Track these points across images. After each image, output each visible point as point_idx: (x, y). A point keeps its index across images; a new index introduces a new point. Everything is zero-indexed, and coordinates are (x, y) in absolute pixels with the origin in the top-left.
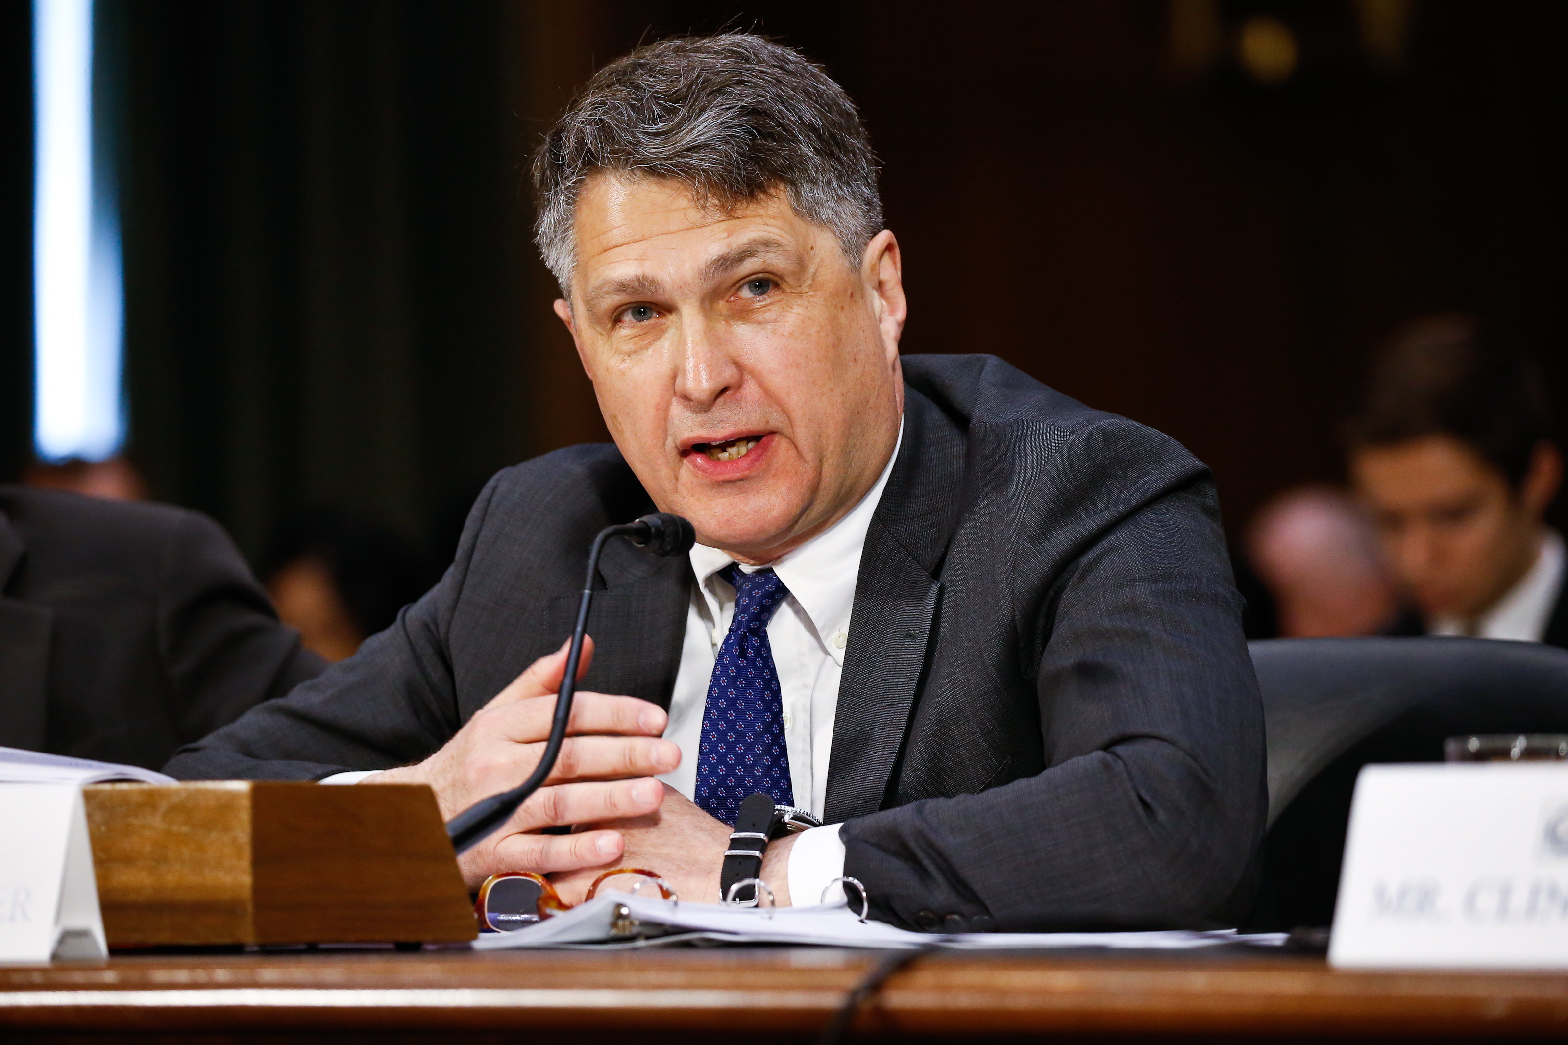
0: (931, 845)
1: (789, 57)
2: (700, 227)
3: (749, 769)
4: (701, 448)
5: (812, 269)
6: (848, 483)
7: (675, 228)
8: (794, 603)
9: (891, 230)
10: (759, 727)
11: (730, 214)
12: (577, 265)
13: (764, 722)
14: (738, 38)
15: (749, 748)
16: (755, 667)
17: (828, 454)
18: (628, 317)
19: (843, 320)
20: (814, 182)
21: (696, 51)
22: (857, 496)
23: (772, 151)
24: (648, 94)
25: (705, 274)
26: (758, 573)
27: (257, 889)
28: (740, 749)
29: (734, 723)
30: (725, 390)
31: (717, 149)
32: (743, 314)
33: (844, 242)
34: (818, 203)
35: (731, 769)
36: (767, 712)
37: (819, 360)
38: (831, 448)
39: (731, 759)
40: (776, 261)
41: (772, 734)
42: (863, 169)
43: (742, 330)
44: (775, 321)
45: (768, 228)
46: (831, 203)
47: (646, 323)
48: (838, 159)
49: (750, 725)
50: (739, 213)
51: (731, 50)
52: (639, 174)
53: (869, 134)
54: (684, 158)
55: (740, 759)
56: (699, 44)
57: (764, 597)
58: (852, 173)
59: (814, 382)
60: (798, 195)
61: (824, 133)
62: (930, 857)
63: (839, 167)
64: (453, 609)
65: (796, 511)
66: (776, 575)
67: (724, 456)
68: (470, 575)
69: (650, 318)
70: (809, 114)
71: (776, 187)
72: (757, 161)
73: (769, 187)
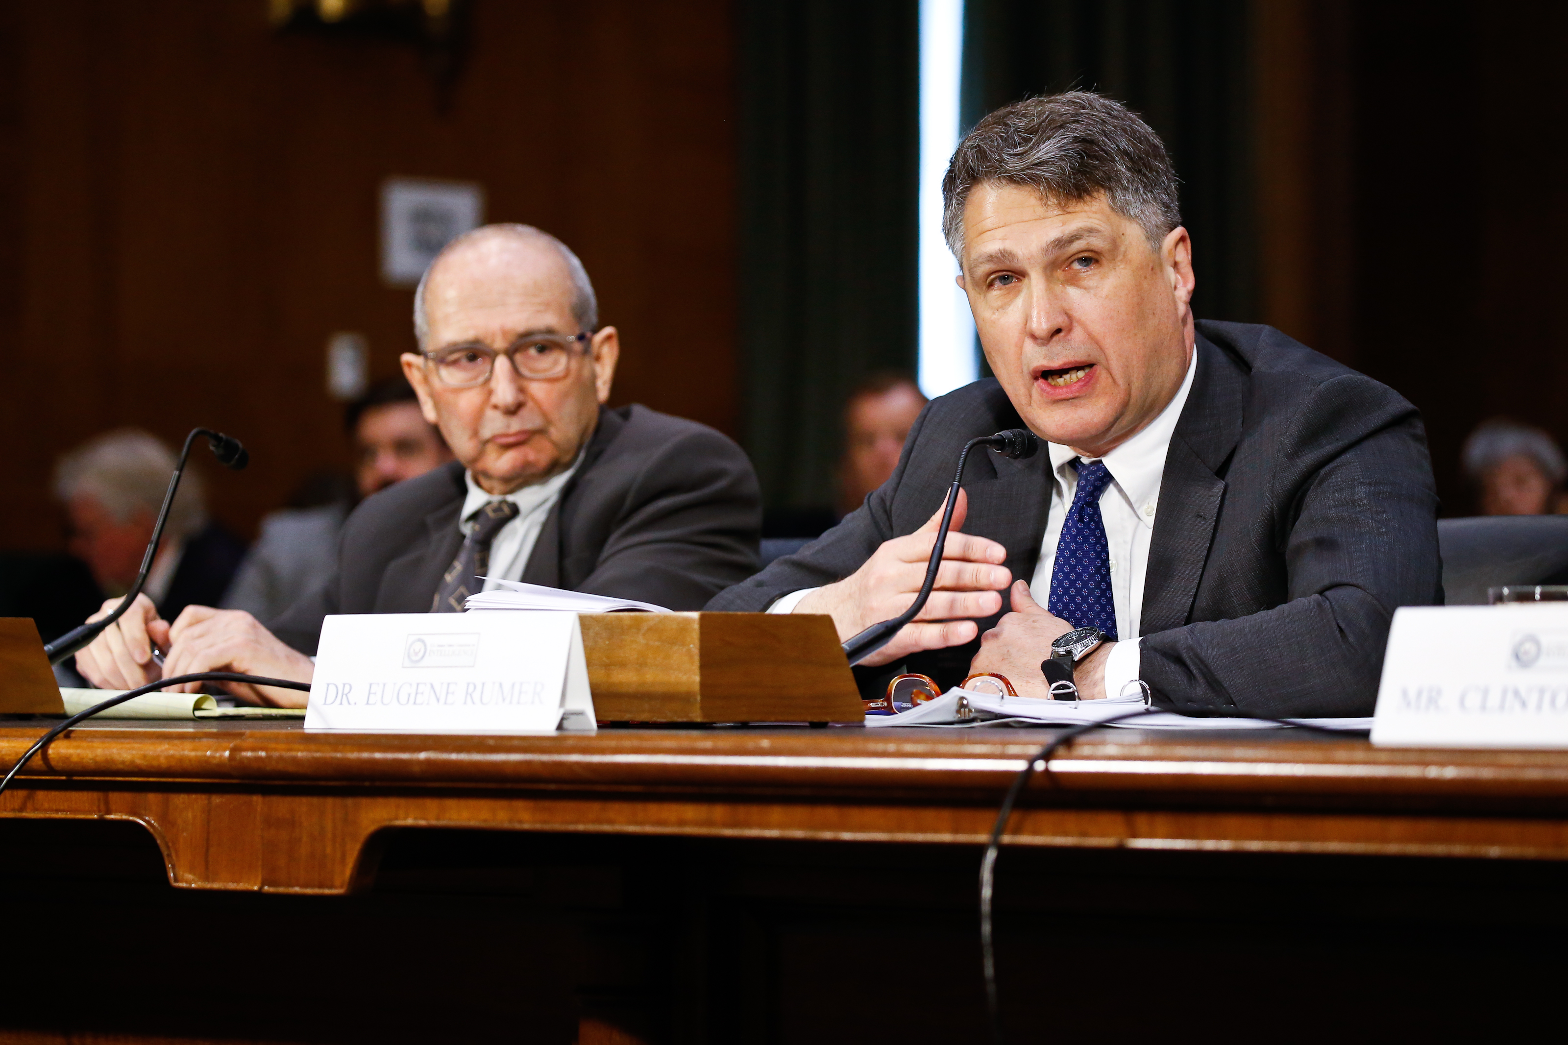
0: (1197, 656)
1: (1115, 107)
2: (1044, 218)
3: (1085, 599)
4: (1046, 374)
5: (1122, 249)
6: (1149, 400)
7: (1027, 219)
8: (1117, 485)
9: (1184, 227)
10: (1092, 570)
11: (1063, 208)
12: (965, 247)
13: (1095, 566)
14: (1079, 94)
15: (1085, 584)
16: (1089, 529)
17: (1134, 379)
18: (997, 284)
19: (1145, 285)
20: (1126, 189)
21: (1049, 102)
22: (1157, 410)
23: (1095, 167)
24: (1012, 129)
25: (1046, 251)
26: (1093, 463)
27: (703, 684)
28: (1079, 584)
29: (1075, 567)
30: (1058, 331)
31: (1055, 164)
32: (1073, 280)
33: (1147, 232)
34: (1128, 203)
35: (1072, 599)
36: (1098, 559)
37: (1127, 314)
38: (1136, 375)
39: (1072, 591)
40: (1096, 242)
41: (1101, 574)
42: (1164, 183)
43: (1073, 292)
44: (1097, 287)
45: (1091, 220)
46: (1138, 204)
47: (1010, 285)
48: (1145, 175)
49: (1086, 569)
50: (1071, 209)
51: (1073, 102)
52: (1004, 182)
53: (1173, 163)
54: (1032, 170)
55: (1079, 592)
56: (1052, 98)
57: (1095, 480)
58: (1155, 185)
59: (1123, 330)
60: (1113, 198)
61: (1134, 157)
62: (1195, 664)
63: (1145, 180)
64: (896, 490)
65: (1111, 419)
66: (1104, 465)
67: (1061, 381)
68: (908, 467)
69: (1011, 283)
70: (1124, 144)
71: (1098, 191)
72: (1084, 173)
73: (1093, 192)
